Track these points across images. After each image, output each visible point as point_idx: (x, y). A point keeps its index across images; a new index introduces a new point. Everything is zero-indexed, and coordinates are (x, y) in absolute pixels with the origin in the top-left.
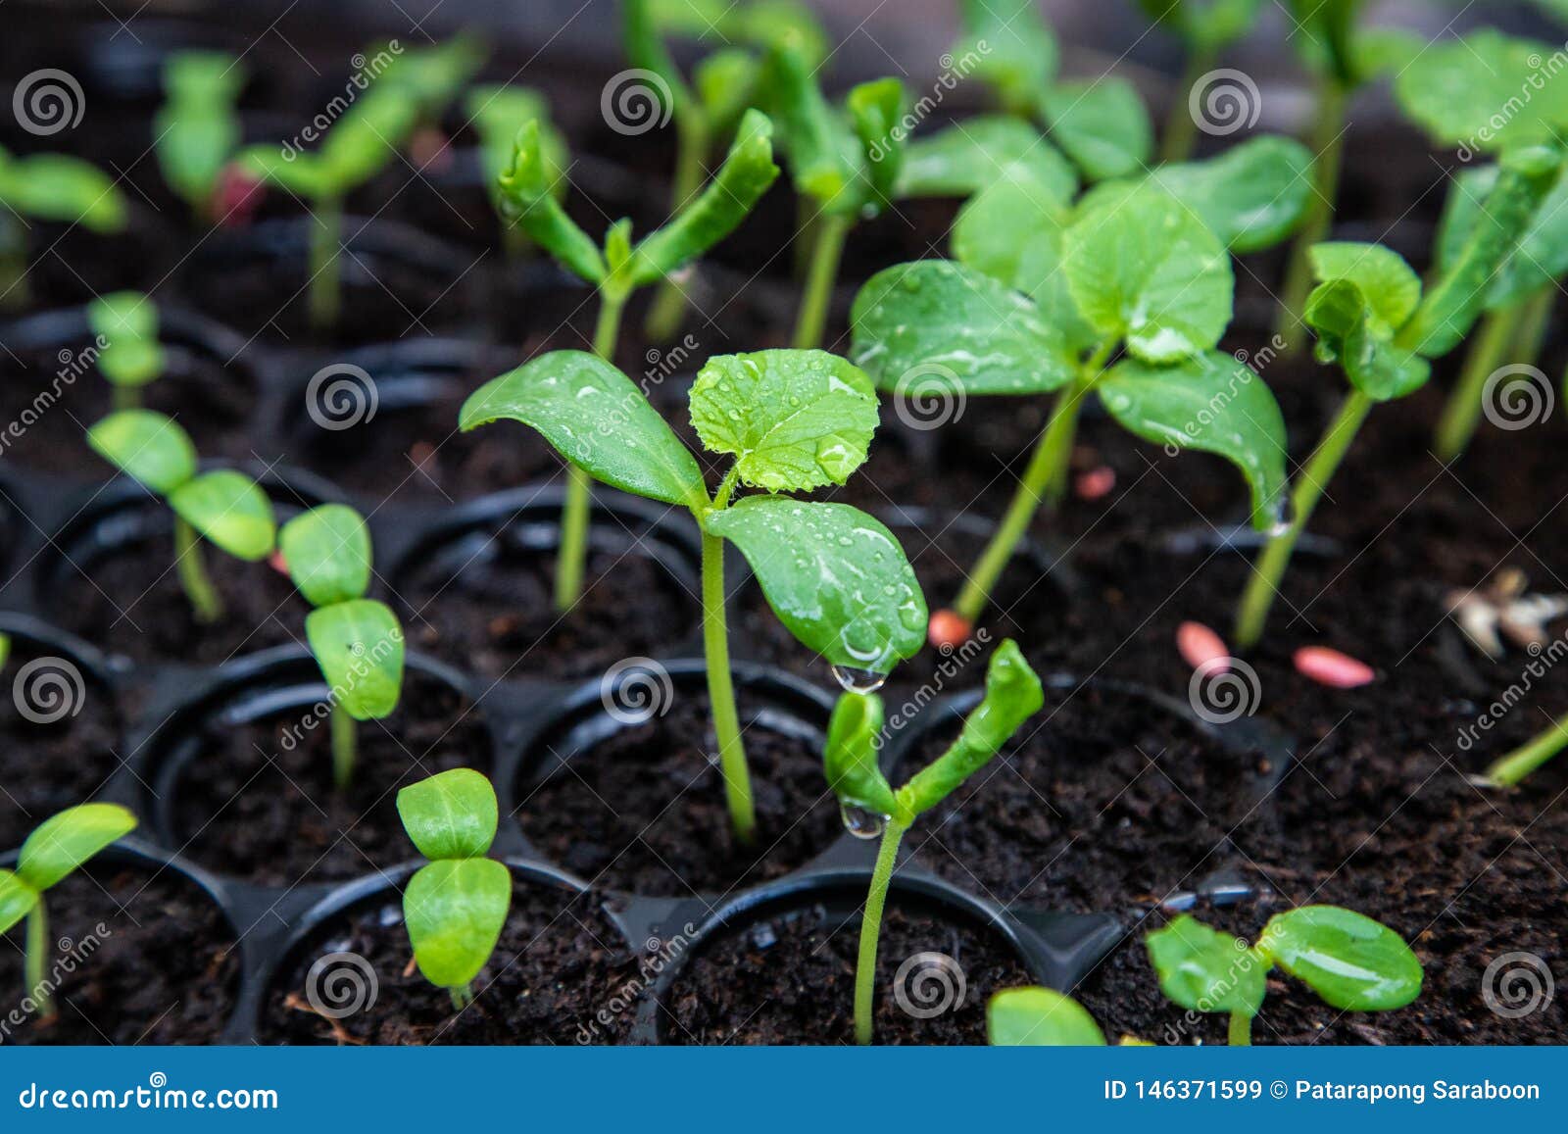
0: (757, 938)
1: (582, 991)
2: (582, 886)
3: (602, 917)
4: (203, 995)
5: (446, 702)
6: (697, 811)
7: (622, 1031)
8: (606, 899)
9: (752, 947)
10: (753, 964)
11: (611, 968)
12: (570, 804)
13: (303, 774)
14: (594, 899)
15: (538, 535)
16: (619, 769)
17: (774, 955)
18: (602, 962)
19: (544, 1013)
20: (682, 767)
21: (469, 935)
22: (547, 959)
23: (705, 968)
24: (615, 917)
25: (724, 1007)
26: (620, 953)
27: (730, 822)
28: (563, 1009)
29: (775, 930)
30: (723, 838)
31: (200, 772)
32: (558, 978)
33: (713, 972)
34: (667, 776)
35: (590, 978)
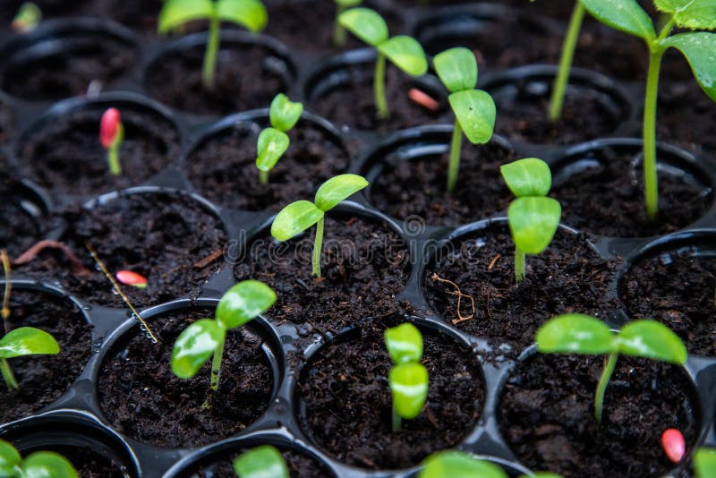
0: (663, 260)
1: (579, 276)
2: (575, 232)
3: (586, 246)
4: (391, 273)
5: (501, 153)
6: (627, 205)
7: (601, 294)
8: (588, 237)
9: (660, 263)
10: (662, 271)
11: (594, 266)
12: (567, 197)
13: (432, 183)
14: (582, 237)
15: (538, 88)
16: (587, 186)
17: (672, 269)
18: (589, 264)
19: (560, 284)
20: (620, 185)
21: (541, 230)
22: (560, 262)
23: (638, 271)
24: (593, 245)
25: (649, 288)
26: (598, 261)
27: (645, 209)
28: (570, 284)
29: (672, 257)
30: (642, 215)
31: (382, 181)
32: (566, 271)
33: (643, 273)
34: (611, 189)
35: (582, 272)
